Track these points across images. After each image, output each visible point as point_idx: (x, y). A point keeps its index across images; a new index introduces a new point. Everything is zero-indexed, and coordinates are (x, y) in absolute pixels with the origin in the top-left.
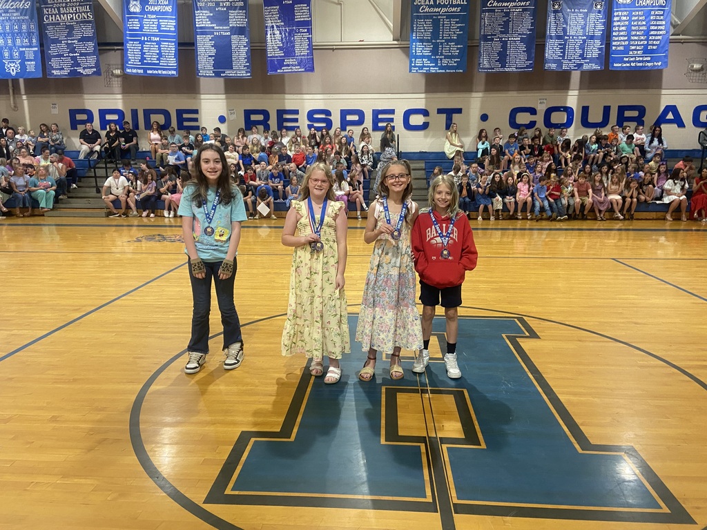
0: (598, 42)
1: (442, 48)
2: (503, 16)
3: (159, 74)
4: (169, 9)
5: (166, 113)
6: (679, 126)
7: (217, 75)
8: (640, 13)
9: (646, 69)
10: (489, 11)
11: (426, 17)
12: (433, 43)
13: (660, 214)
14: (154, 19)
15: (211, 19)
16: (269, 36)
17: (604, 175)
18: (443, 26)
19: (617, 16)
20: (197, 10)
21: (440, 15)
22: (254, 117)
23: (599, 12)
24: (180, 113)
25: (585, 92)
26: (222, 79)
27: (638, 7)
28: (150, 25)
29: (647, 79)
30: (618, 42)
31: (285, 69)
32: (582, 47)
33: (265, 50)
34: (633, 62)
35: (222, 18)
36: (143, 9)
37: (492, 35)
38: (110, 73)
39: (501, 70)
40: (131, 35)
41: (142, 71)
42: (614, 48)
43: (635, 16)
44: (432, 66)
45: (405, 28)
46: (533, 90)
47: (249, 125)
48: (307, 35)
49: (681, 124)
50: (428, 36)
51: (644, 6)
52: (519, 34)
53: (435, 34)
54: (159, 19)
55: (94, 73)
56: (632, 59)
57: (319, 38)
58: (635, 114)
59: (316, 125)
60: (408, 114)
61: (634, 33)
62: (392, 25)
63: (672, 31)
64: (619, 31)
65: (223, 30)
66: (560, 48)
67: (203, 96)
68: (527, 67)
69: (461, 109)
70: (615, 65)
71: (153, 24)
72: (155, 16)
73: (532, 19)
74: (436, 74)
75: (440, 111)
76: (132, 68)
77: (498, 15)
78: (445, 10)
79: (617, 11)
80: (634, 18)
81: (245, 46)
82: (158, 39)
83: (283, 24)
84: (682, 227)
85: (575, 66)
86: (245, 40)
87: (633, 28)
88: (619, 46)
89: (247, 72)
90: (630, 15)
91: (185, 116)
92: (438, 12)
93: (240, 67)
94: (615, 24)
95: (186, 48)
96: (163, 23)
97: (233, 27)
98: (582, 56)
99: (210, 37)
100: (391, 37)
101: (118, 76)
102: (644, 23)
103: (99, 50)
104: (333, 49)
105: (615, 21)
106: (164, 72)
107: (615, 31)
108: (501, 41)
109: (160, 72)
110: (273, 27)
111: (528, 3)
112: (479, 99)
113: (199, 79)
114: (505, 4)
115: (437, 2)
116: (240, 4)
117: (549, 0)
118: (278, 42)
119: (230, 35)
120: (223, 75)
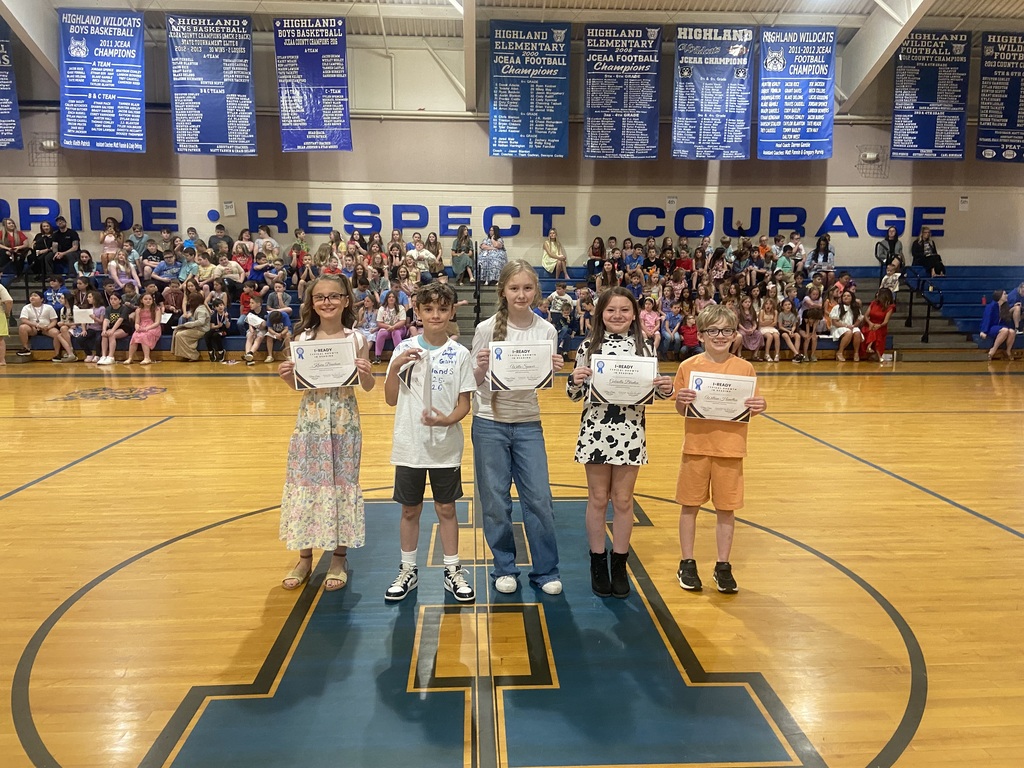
0: (741, 123)
1: (535, 124)
2: (616, 84)
3: (114, 148)
5: (126, 206)
6: (850, 235)
7: (205, 150)
8: (796, 84)
9: (804, 159)
10: (597, 76)
11: (510, 81)
12: (521, 117)
13: (828, 353)
14: (108, 67)
15: (195, 70)
16: (283, 97)
17: (755, 300)
18: (535, 94)
19: (766, 87)
20: (175, 56)
21: (530, 79)
22: (262, 214)
23: (742, 82)
24: (147, 205)
25: (727, 188)
26: (213, 157)
27: (792, 76)
28: (101, 76)
29: (806, 171)
30: (768, 122)
31: (309, 145)
32: (721, 129)
33: (277, 118)
34: (788, 149)
35: (213, 69)
36: (91, 53)
37: (601, 109)
38: (39, 146)
39: (615, 156)
40: (71, 91)
41: (88, 144)
42: (762, 130)
43: (789, 88)
44: (521, 149)
45: (482, 96)
46: (657, 185)
47: (256, 225)
48: (341, 98)
49: (853, 233)
50: (514, 106)
51: (800, 75)
52: (637, 109)
53: (524, 104)
54: (115, 68)
55: (11, 145)
56: (786, 146)
57: (359, 102)
58: (793, 218)
59: (357, 226)
60: (490, 213)
61: (787, 111)
62: (464, 90)
63: (837, 108)
64: (768, 108)
65: (215, 87)
66: (693, 130)
67: (183, 182)
68: (650, 153)
69: (564, 208)
70: (765, 153)
71: (107, 75)
72: (109, 64)
73: (654, 90)
74: (526, 159)
75: (535, 210)
76: (72, 139)
77: (609, 83)
78: (537, 72)
79: (766, 81)
80: (787, 91)
81: (247, 111)
82: (114, 97)
83: (304, 80)
84: (855, 370)
85: (712, 154)
86: (247, 102)
87: (787, 104)
88: (769, 127)
89: (250, 147)
90: (782, 87)
91: (155, 210)
92: (527, 75)
93: (240, 140)
94: (763, 98)
95: (158, 111)
96: (122, 74)
97: (229, 83)
98: (720, 140)
99: (194, 95)
100: (463, 106)
101: (50, 150)
102: (801, 97)
103: (20, 111)
104: (380, 119)
105: (763, 94)
106: (123, 146)
107: (764, 108)
108: (614, 118)
109: (116, 145)
110: (290, 84)
111: (648, 68)
112: (588, 195)
113: (177, 157)
114: (618, 68)
115: (526, 61)
116: (242, 50)
117: (676, 64)
118: (298, 106)
119: (226, 94)
120: (214, 151)
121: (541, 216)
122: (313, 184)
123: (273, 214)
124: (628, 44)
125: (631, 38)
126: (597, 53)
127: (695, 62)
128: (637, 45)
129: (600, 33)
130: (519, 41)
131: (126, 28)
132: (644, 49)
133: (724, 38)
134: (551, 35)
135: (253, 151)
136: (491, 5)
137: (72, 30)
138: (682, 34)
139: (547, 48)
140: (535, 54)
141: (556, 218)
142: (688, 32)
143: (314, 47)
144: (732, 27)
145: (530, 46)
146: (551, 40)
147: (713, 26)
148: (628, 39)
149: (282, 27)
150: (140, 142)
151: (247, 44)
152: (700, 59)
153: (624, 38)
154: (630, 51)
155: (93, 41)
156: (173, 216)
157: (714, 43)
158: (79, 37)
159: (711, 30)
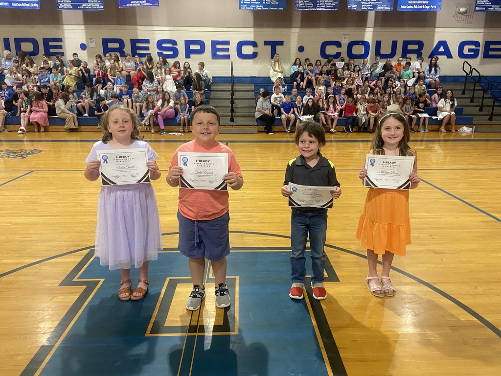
3: (23, 7)
5: (34, 42)
9: (425, 10)
22: (111, 45)
24: (46, 41)
25: (378, 29)
31: (134, 3)
34: (416, 4)
39: (313, 9)
41: (7, 4)
46: (338, 27)
49: (449, 56)
56: (414, 2)
58: (416, 47)
60: (240, 45)
67: (65, 27)
68: (334, 7)
69: (283, 42)
70: (402, 7)
74: (261, 11)
75: (266, 43)
85: (371, 7)
93: (94, 2)
106: (28, 5)
112: (297, 34)
120: (80, 8)
121: (270, 46)
122: (139, 28)
123: (117, 45)
135: (102, 7)
141: (278, 48)
150: (36, 3)
156: (61, 47)
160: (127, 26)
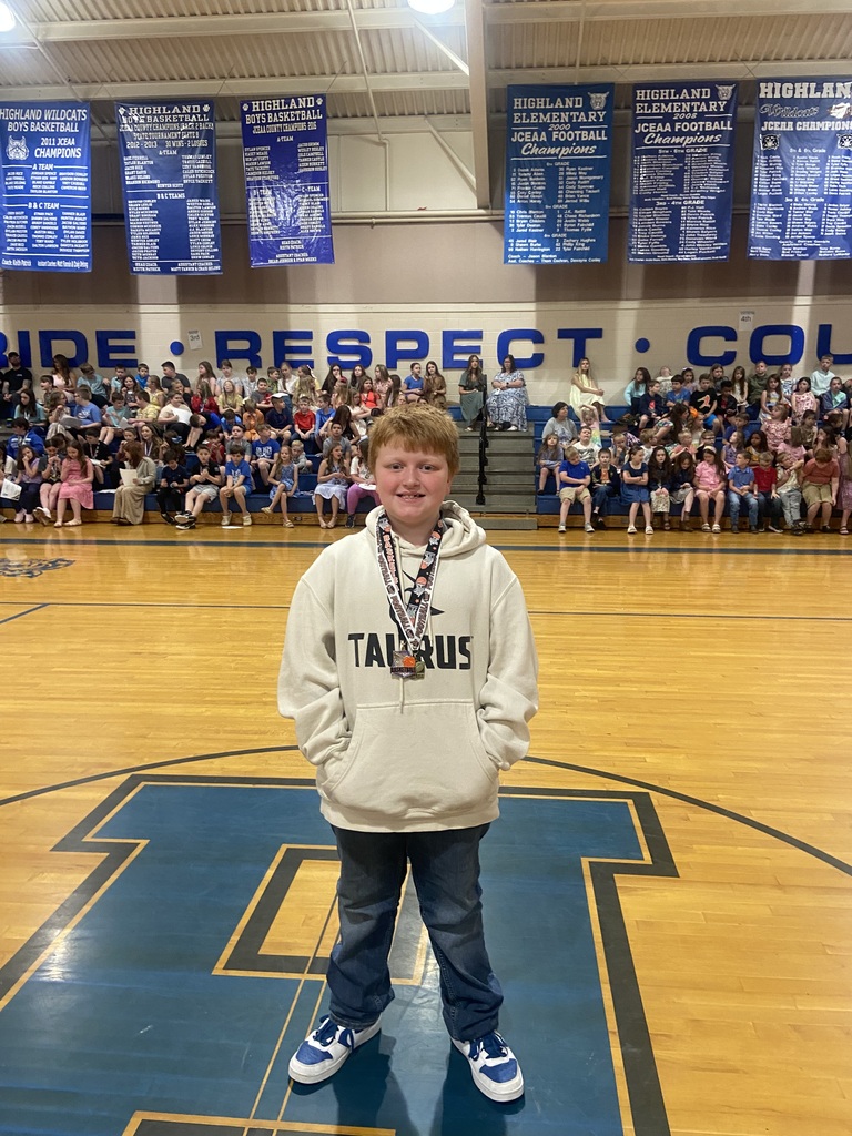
0: (845, 209)
1: (563, 219)
2: (673, 162)
3: (58, 268)
4: (75, 153)
5: (78, 338)
10: (648, 152)
11: (532, 164)
12: (545, 210)
14: (50, 171)
15: (153, 171)
16: (252, 200)
18: (565, 180)
20: (127, 155)
21: (558, 160)
22: (232, 345)
23: (848, 153)
24: (102, 337)
25: (823, 299)
26: (174, 277)
28: (43, 181)
31: (283, 258)
32: (817, 217)
33: (246, 227)
35: (171, 170)
36: (31, 153)
37: (653, 196)
39: (670, 258)
40: (10, 201)
41: (29, 263)
44: (545, 253)
45: (497, 186)
46: (728, 296)
48: (319, 198)
50: (536, 197)
52: (702, 194)
53: (550, 194)
54: (58, 171)
59: (343, 358)
60: (506, 339)
62: (474, 180)
65: (172, 191)
66: (777, 220)
67: (143, 308)
68: (718, 253)
69: (601, 330)
71: (49, 180)
72: (51, 166)
73: (725, 167)
74: (552, 266)
75: (563, 334)
76: (12, 258)
77: (664, 159)
78: (569, 150)
81: (211, 218)
82: (57, 206)
83: (277, 177)
85: (804, 252)
89: (215, 264)
91: (112, 342)
92: (555, 155)
93: (203, 256)
95: (108, 223)
96: (66, 177)
97: (190, 184)
98: (816, 232)
99: (150, 202)
100: (474, 202)
104: (372, 224)
106: (67, 264)
108: (670, 207)
109: (59, 264)
110: (259, 183)
111: (717, 138)
112: (633, 313)
113: (136, 279)
114: (677, 140)
115: (554, 137)
116: (202, 143)
117: (756, 132)
118: (270, 210)
119: (186, 199)
120: (176, 269)
121: (572, 341)
122: (292, 308)
123: (244, 345)
124: (692, 108)
125: (696, 100)
126: (649, 121)
127: (783, 128)
128: (703, 108)
129: (653, 95)
130: (545, 111)
131: (70, 122)
132: (713, 113)
133: (824, 95)
134: (587, 100)
135: (218, 268)
136: (509, 67)
137: (11, 127)
138: (766, 91)
139: (582, 118)
140: (565, 127)
141: (590, 343)
142: (774, 88)
143: (288, 134)
144: (835, 79)
145: (560, 117)
146: (587, 108)
147: (809, 80)
148: (691, 100)
149: (250, 112)
150: (85, 260)
151: (209, 135)
152: (791, 123)
153: (685, 100)
154: (694, 116)
155: (33, 140)
156: (131, 349)
157: (809, 102)
158: (17, 136)
159: (806, 85)
160: (268, 306)
